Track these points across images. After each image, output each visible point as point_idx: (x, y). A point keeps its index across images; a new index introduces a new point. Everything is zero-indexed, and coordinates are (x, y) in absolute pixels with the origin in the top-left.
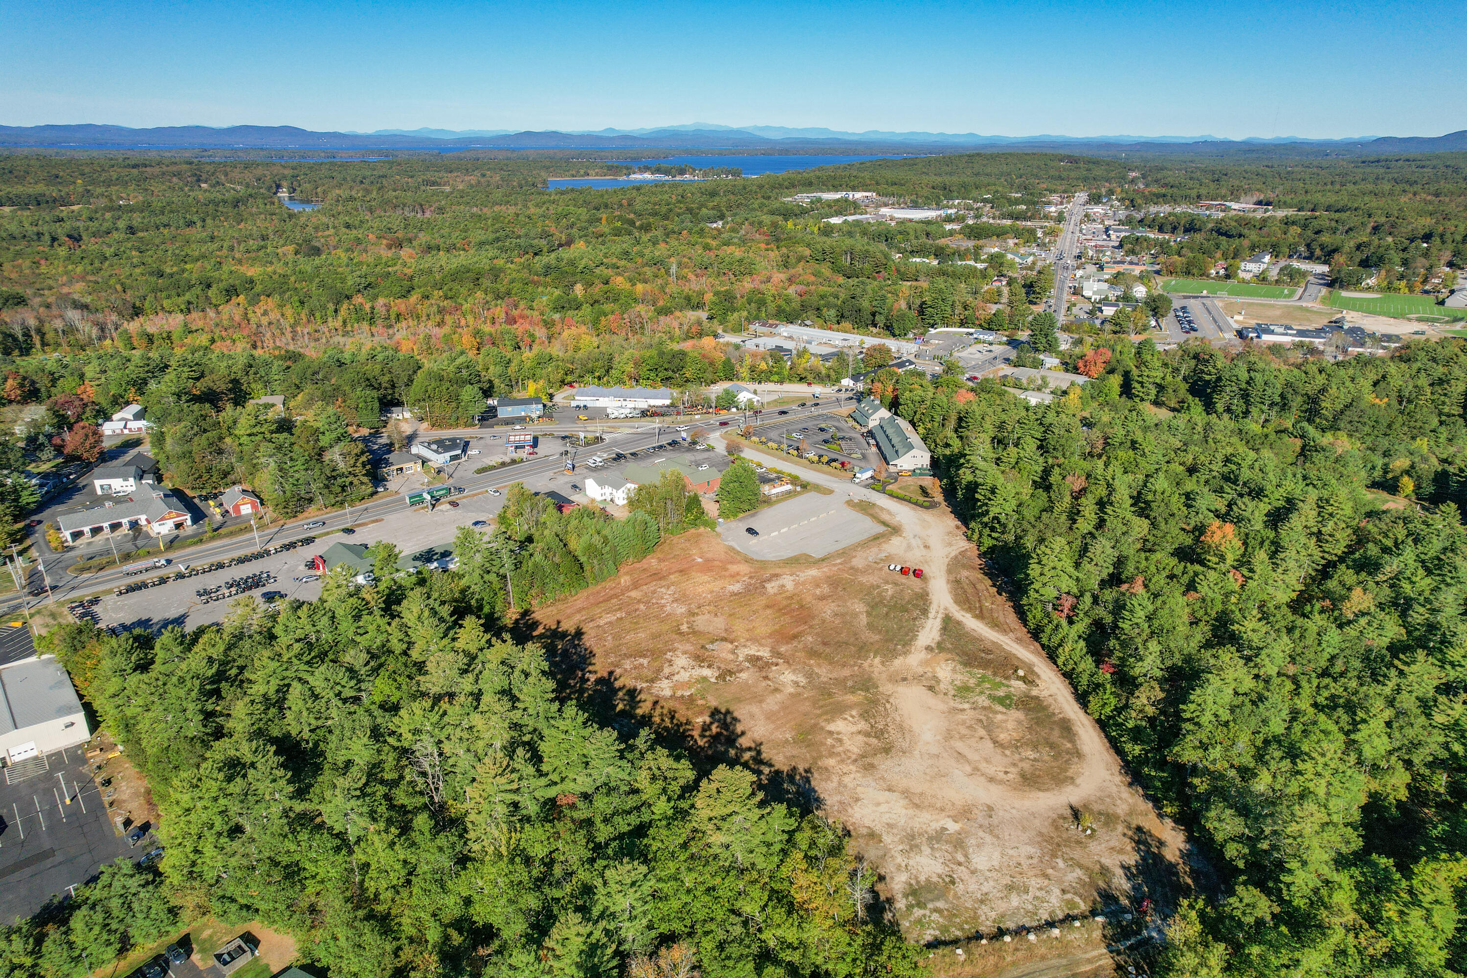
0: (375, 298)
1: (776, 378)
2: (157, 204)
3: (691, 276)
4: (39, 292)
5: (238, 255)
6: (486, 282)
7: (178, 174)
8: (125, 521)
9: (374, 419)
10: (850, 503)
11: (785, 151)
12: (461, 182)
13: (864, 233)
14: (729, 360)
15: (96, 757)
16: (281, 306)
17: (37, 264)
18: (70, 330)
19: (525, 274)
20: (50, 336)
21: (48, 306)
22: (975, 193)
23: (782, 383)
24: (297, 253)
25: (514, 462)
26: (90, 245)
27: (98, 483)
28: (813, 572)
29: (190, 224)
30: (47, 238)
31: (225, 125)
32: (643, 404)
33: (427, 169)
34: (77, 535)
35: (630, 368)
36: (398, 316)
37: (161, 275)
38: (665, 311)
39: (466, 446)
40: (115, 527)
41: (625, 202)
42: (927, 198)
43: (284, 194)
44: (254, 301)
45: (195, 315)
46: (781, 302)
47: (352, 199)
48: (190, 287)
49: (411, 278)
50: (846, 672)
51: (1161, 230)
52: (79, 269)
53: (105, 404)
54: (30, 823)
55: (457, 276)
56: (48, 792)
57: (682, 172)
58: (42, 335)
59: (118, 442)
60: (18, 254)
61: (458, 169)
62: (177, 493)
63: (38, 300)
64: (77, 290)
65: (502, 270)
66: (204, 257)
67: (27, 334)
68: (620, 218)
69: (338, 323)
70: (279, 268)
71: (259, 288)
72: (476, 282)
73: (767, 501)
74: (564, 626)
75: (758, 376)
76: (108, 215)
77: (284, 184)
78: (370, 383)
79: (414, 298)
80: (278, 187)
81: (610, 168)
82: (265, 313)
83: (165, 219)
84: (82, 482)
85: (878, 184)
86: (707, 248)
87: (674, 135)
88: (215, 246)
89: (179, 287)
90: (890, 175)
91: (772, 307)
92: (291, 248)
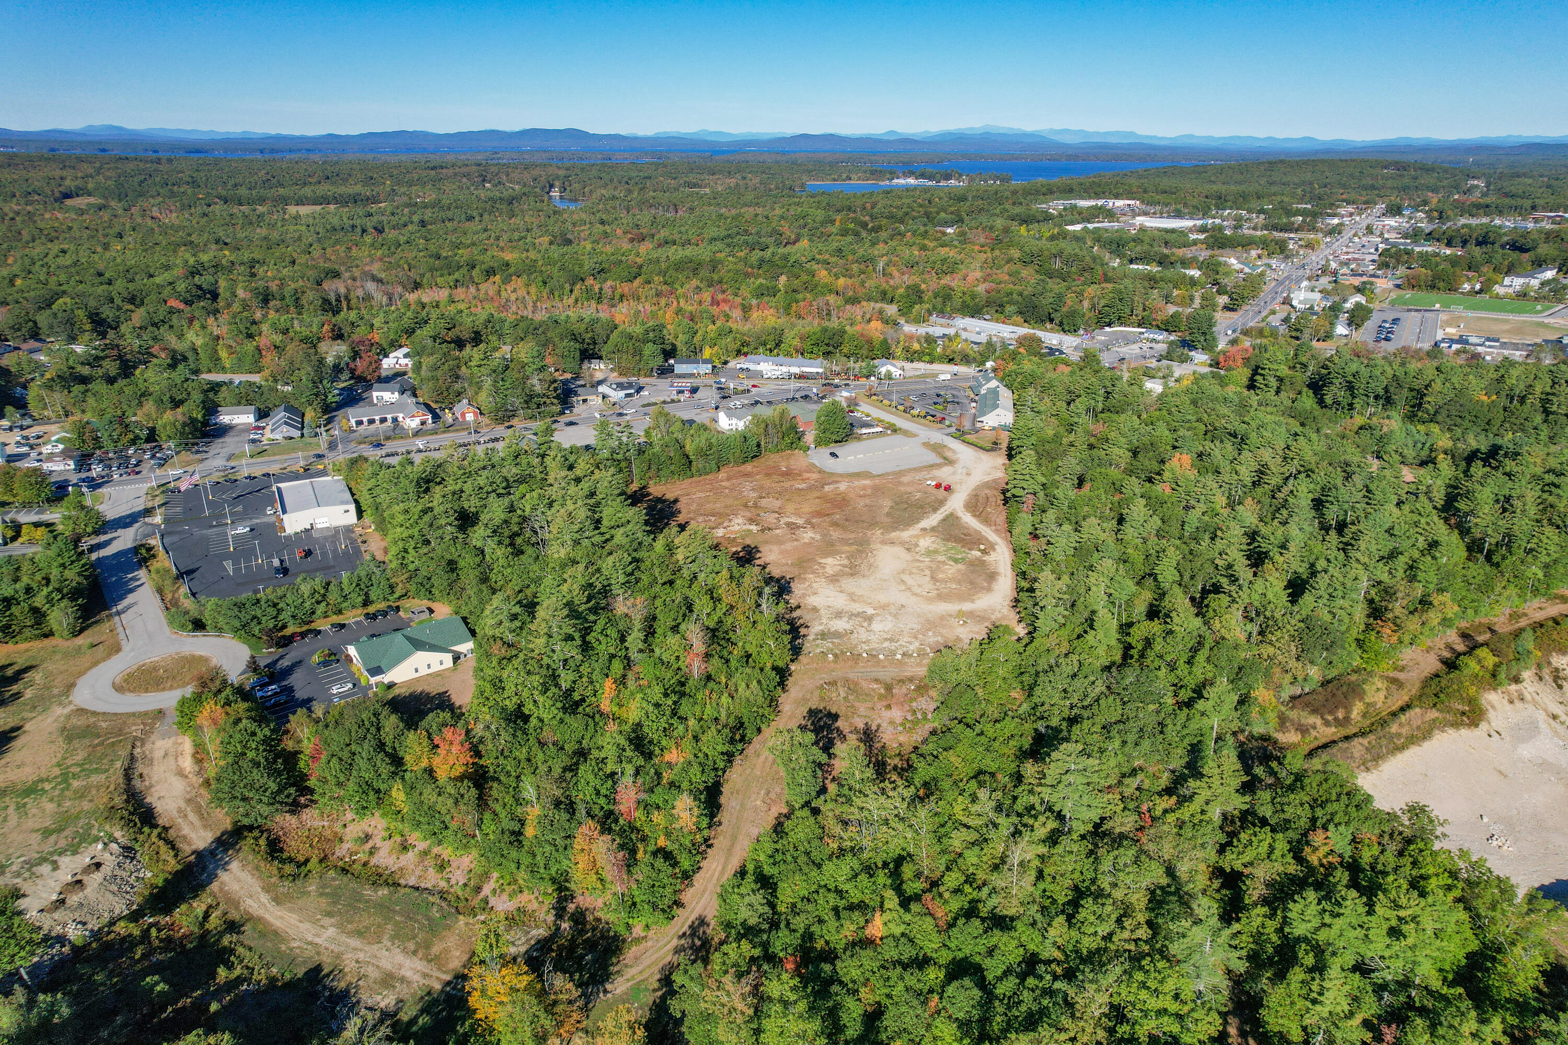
0: (606, 280)
1: (927, 358)
2: (445, 202)
3: (896, 274)
4: (349, 269)
5: (502, 244)
6: (704, 273)
7: (466, 175)
8: (389, 417)
9: (574, 365)
10: (926, 445)
11: (1074, 157)
12: (721, 184)
13: (1098, 240)
14: (885, 340)
15: (358, 530)
16: (528, 285)
17: (349, 249)
18: (368, 298)
19: (741, 266)
20: (354, 302)
21: (354, 279)
22: (1254, 204)
23: (931, 362)
24: (551, 243)
25: (673, 401)
26: (390, 234)
27: (375, 394)
28: (867, 482)
29: (470, 218)
30: (359, 230)
31: (517, 128)
32: (795, 370)
33: (691, 170)
34: (359, 423)
35: (796, 342)
36: (622, 297)
37: (438, 257)
38: (854, 301)
39: (640, 389)
40: (384, 420)
41: (868, 206)
42: (1195, 207)
43: (555, 193)
44: (506, 281)
45: (459, 290)
46: (967, 298)
47: (614, 198)
48: (459, 268)
49: (640, 267)
50: (853, 536)
51: (1449, 244)
52: (380, 253)
53: (385, 345)
54: (324, 554)
55: (679, 266)
56: (334, 543)
57: (948, 177)
58: (349, 301)
59: (390, 373)
60: (337, 242)
61: (720, 172)
62: (427, 406)
63: (347, 275)
64: (375, 268)
65: (720, 262)
66: (474, 244)
67: (338, 300)
68: (854, 220)
69: (571, 301)
70: (532, 255)
71: (512, 270)
72: (695, 272)
73: (859, 438)
74: (668, 496)
75: (912, 356)
76: (406, 211)
77: (557, 183)
78: (574, 337)
79: (637, 282)
80: (551, 186)
81: (873, 172)
82: (514, 291)
83: (450, 214)
84: (365, 395)
85: (1145, 191)
86: (924, 248)
87: (958, 138)
88: (485, 235)
89: (451, 267)
90: (1166, 183)
91: (957, 302)
92: (546, 239)
